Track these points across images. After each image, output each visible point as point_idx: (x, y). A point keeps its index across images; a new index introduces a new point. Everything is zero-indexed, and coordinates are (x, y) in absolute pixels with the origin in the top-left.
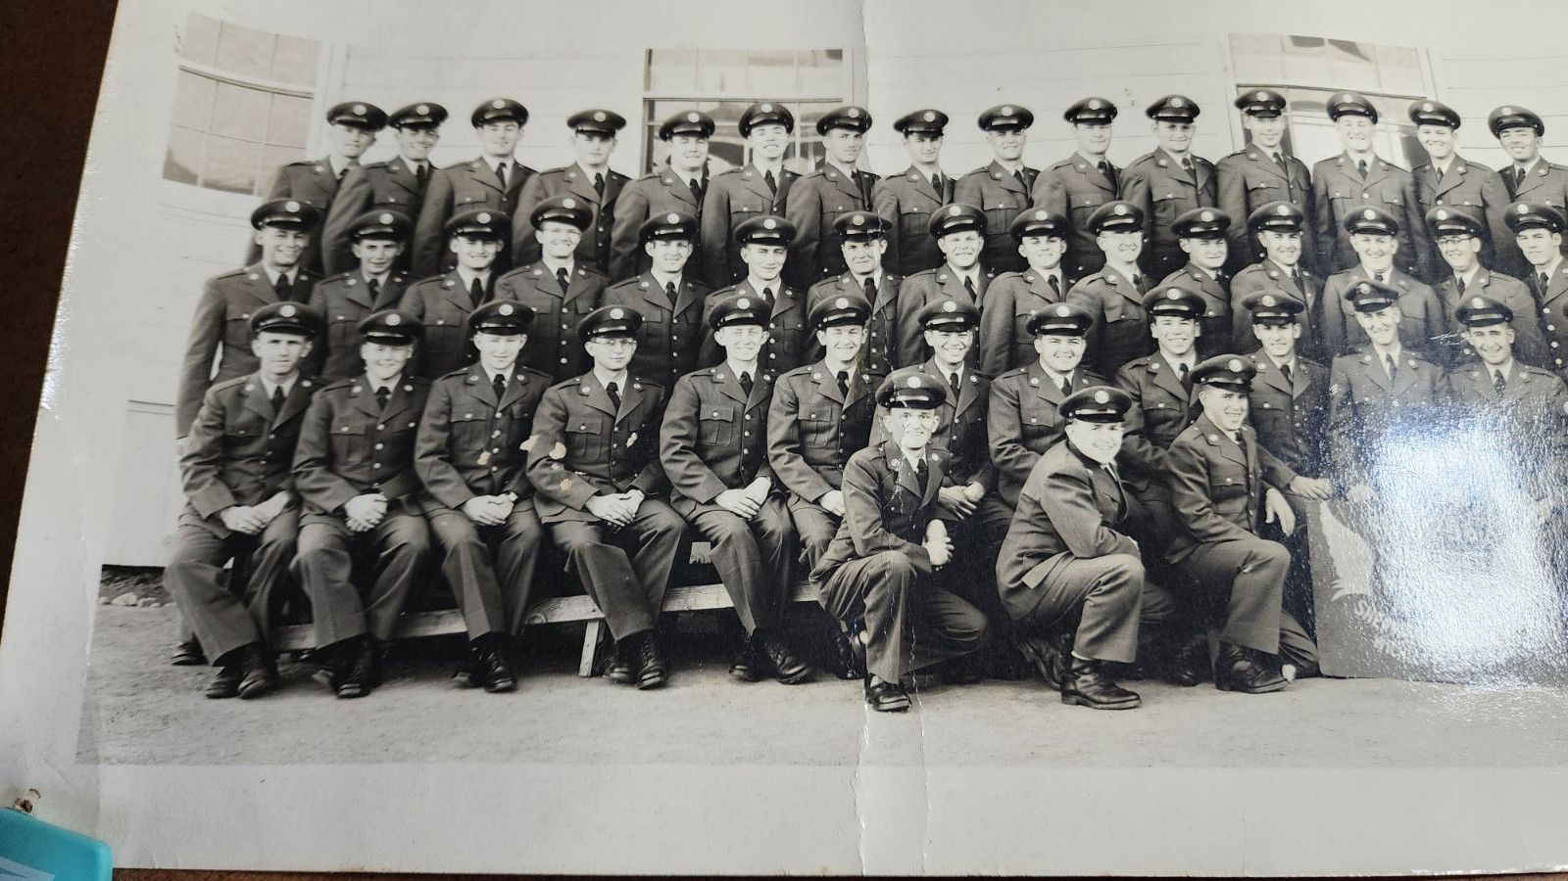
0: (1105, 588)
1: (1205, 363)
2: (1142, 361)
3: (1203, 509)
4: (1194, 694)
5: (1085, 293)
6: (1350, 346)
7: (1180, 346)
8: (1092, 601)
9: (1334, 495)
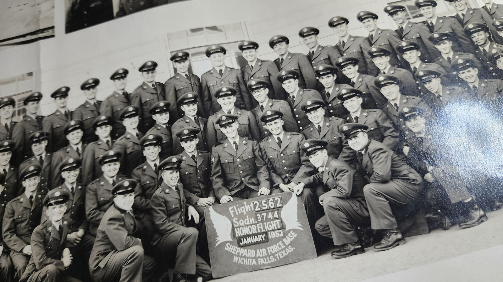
0: (129, 262)
1: (163, 162)
2: (140, 166)
3: (165, 220)
5: (119, 144)
6: (219, 142)
7: (154, 157)
8: (125, 267)
9: (214, 202)
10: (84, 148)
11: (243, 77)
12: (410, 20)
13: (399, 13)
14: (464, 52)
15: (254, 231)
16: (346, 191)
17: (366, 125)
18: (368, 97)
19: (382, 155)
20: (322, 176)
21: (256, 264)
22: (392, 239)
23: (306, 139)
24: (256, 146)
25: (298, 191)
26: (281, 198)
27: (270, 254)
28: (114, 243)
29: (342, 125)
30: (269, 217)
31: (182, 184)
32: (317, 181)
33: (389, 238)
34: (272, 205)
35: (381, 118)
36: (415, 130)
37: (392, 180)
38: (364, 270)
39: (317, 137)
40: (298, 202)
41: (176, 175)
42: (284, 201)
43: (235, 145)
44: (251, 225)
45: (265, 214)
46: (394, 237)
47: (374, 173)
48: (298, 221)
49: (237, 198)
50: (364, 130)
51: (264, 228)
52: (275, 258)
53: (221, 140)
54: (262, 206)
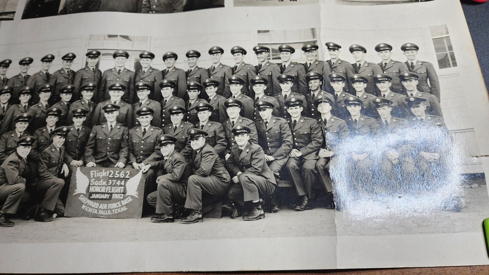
0: (14, 193)
1: (57, 129)
2: (41, 129)
3: (45, 170)
4: (28, 222)
5: (32, 110)
6: (100, 123)
7: (52, 124)
8: (10, 196)
9: (82, 165)
10: (8, 107)
11: (135, 78)
12: (269, 61)
13: (264, 53)
14: (299, 93)
15: (103, 191)
16: (177, 176)
17: (207, 132)
18: (216, 112)
19: (210, 156)
20: (165, 163)
21: (97, 213)
22: (195, 217)
23: (164, 134)
24: (126, 131)
25: (145, 170)
26: (130, 172)
27: (109, 208)
28: (8, 179)
29: (191, 129)
30: (117, 184)
31: (64, 147)
32: (160, 166)
33: (193, 216)
34: (122, 176)
35: (219, 130)
36: (239, 143)
37: (210, 175)
38: (169, 234)
39: (171, 134)
40: (142, 177)
41: (63, 140)
42: (132, 175)
43: (111, 127)
44: (103, 186)
45: (115, 181)
46: (197, 216)
47: (200, 168)
48: (137, 191)
49: (98, 165)
50: (204, 136)
51: (111, 191)
52: (112, 212)
53: (102, 122)
54: (115, 175)
